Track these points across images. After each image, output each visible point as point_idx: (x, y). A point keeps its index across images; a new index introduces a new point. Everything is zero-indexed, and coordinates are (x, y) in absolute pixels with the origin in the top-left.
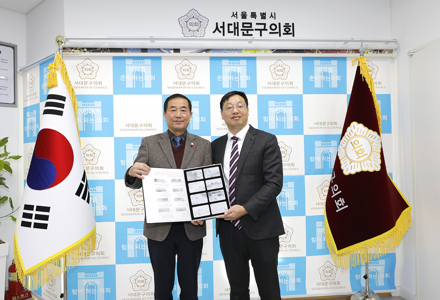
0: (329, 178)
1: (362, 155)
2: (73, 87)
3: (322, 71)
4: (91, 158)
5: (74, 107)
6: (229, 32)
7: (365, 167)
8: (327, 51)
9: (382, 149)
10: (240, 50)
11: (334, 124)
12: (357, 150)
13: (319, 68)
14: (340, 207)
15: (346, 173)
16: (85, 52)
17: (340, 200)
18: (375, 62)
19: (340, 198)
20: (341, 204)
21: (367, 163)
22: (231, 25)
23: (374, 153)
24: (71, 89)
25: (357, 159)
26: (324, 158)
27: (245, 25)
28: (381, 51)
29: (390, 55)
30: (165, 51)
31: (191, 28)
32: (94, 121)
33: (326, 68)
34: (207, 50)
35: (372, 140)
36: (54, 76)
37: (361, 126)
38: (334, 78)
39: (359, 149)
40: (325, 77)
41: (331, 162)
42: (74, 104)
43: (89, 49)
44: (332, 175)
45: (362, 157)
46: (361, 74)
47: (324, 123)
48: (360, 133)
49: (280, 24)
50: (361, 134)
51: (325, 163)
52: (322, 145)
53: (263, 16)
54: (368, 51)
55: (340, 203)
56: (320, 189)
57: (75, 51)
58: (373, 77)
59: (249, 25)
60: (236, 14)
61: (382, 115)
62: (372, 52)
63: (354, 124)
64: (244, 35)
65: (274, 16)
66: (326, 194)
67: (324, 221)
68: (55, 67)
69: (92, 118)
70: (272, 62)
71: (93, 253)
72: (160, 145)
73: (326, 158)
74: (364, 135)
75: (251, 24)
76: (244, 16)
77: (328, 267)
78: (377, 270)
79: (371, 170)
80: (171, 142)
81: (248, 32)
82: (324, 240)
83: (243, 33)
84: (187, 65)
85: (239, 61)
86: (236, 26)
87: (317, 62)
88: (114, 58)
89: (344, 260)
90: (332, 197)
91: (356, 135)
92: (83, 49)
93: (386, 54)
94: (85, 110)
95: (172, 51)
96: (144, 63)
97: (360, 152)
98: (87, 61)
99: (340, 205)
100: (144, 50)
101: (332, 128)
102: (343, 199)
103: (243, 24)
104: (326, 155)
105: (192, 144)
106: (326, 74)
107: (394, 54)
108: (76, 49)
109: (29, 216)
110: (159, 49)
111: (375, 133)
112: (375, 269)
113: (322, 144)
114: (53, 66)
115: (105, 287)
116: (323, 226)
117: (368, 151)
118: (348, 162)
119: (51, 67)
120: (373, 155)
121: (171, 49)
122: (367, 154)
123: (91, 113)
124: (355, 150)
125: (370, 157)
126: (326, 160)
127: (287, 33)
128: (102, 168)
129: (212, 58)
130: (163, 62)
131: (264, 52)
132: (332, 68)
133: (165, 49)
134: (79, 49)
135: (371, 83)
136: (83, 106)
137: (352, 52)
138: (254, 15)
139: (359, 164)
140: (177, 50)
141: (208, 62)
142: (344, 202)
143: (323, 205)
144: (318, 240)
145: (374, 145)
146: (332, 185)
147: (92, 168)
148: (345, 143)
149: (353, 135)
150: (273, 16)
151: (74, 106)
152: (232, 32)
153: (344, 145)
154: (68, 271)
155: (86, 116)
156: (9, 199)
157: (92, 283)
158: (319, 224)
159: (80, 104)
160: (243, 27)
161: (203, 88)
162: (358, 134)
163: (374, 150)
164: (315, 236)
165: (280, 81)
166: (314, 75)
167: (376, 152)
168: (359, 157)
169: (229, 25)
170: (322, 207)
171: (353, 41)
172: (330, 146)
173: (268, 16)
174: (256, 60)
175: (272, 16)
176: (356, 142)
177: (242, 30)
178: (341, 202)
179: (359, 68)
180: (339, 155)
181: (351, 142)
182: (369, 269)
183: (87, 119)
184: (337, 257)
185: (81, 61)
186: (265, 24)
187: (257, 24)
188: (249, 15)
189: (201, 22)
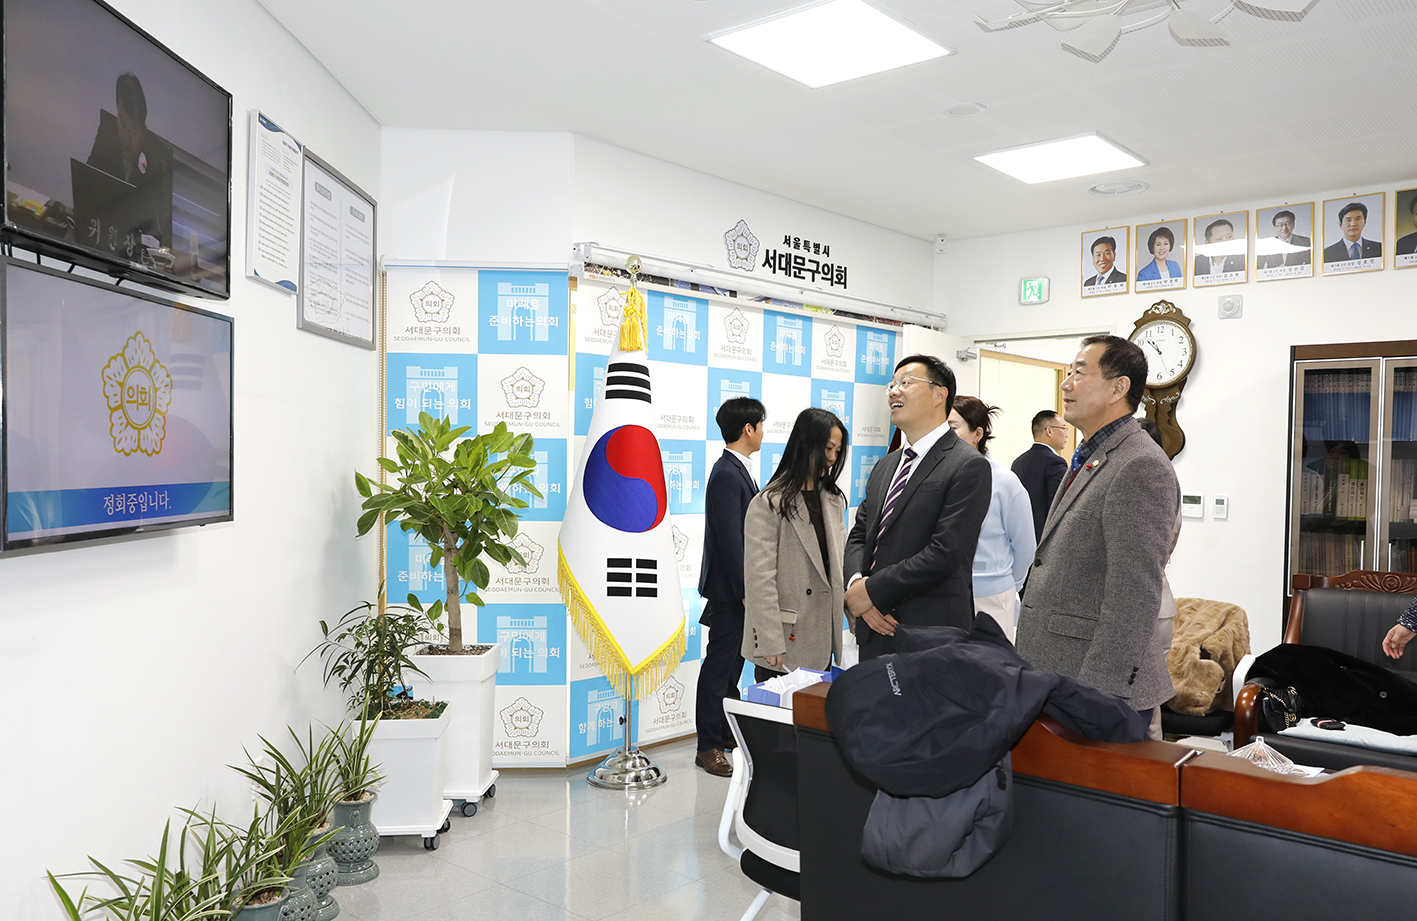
3: (874, 349)
6: (780, 268)
10: (800, 305)
11: (878, 430)
13: (871, 343)
22: (783, 256)
27: (797, 260)
30: (719, 292)
31: (739, 252)
33: (877, 344)
34: (767, 299)
38: (884, 362)
47: (871, 429)
49: (832, 265)
53: (817, 248)
57: (605, 272)
59: (802, 262)
60: (789, 240)
64: (795, 276)
65: (827, 252)
75: (804, 260)
76: (797, 245)
81: (799, 272)
83: (795, 272)
84: (739, 318)
86: (788, 260)
88: (651, 292)
92: (615, 269)
95: (728, 294)
98: (614, 292)
100: (695, 286)
103: (795, 258)
108: (606, 268)
110: (713, 288)
127: (839, 283)
129: (767, 312)
130: (712, 310)
131: (822, 311)
133: (719, 289)
134: (610, 270)
138: (806, 246)
140: (733, 293)
141: (762, 317)
152: (783, 269)
160: (796, 262)
166: (866, 354)
169: (781, 256)
173: (822, 250)
174: (812, 322)
175: (825, 251)
177: (794, 267)
185: (605, 290)
186: (818, 263)
187: (810, 261)
188: (802, 244)
189: (751, 245)
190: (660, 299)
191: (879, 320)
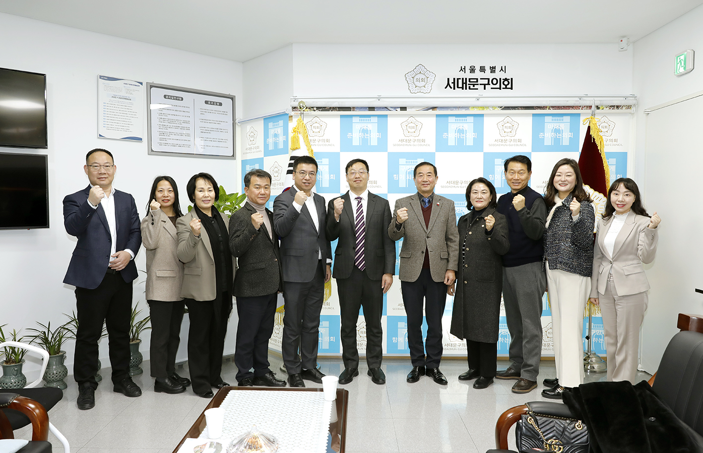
3: (553, 128)
6: (458, 87)
8: (559, 108)
10: (467, 108)
13: (550, 124)
16: (315, 111)
18: (611, 118)
22: (460, 79)
27: (471, 80)
28: (618, 107)
29: (629, 110)
30: (392, 109)
31: (417, 84)
32: (322, 178)
33: (558, 124)
34: (434, 108)
35: (597, 201)
37: (587, 187)
38: (566, 136)
40: (556, 134)
43: (318, 108)
46: (590, 134)
53: (493, 69)
54: (604, 106)
57: (305, 110)
59: (475, 80)
60: (465, 69)
62: (608, 108)
64: (470, 88)
70: (501, 118)
72: (411, 205)
75: (477, 79)
76: (472, 70)
77: (551, 328)
80: (421, 202)
81: (474, 86)
83: (469, 87)
84: (413, 123)
85: (466, 118)
86: (464, 82)
87: (548, 119)
88: (342, 116)
92: (312, 108)
93: (624, 110)
95: (399, 109)
96: (370, 121)
98: (316, 119)
100: (372, 109)
103: (470, 79)
105: (438, 203)
106: (557, 131)
107: (633, 109)
108: (306, 108)
110: (386, 108)
115: (330, 336)
121: (398, 108)
129: (437, 116)
130: (389, 119)
131: (492, 109)
132: (564, 124)
133: (391, 107)
134: (309, 108)
135: (601, 144)
137: (586, 108)
138: (482, 69)
140: (404, 109)
141: (434, 119)
145: (599, 206)
150: (504, 70)
152: (460, 87)
160: (470, 81)
161: (429, 145)
165: (508, 138)
166: (544, 132)
169: (458, 79)
171: (587, 96)
173: (498, 69)
174: (483, 117)
175: (502, 69)
177: (469, 84)
179: (589, 128)
185: (311, 119)
186: (489, 79)
187: (481, 79)
188: (477, 69)
189: (428, 78)
190: (349, 119)
191: (554, 107)
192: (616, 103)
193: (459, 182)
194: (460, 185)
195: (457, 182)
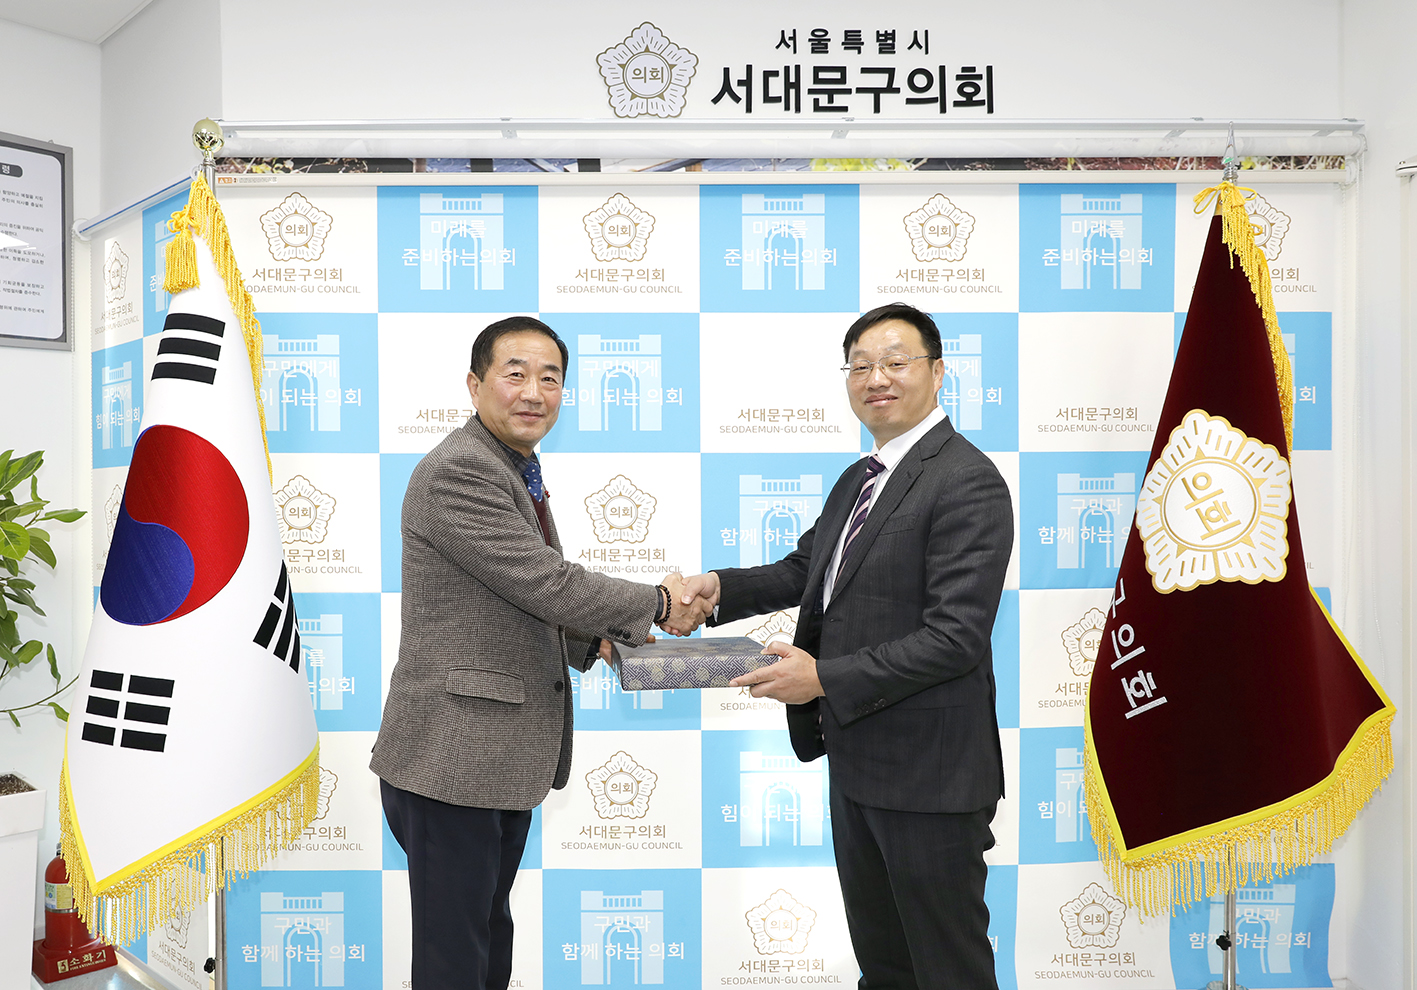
0: (1103, 599)
1: (1221, 524)
2: (250, 289)
3: (1089, 232)
4: (306, 521)
5: (252, 354)
6: (767, 99)
7: (1230, 566)
8: (1106, 163)
9: (1292, 506)
10: (802, 162)
11: (1125, 415)
12: (1203, 508)
13: (1077, 220)
14: (1140, 702)
15: (1163, 585)
16: (287, 171)
17: (1140, 677)
18: (1279, 201)
19: (1140, 673)
20: (1141, 691)
21: (1237, 554)
22: (776, 74)
23: (1262, 518)
24: (241, 296)
25: (1204, 538)
26: (1090, 532)
27: (822, 75)
28: (1300, 161)
29: (1334, 174)
30: (551, 167)
31: (638, 86)
32: (316, 401)
33: (1103, 221)
34: (692, 163)
35: (1257, 473)
36: (189, 253)
37: (1220, 424)
38: (1130, 258)
39: (1209, 503)
40: (1099, 252)
41: (1112, 545)
42: (252, 344)
43: (301, 163)
44: (1114, 589)
45: (1218, 531)
46: (1224, 242)
47: (1092, 412)
48: (1217, 448)
49: (942, 69)
50: (1220, 453)
51: (1093, 550)
52: (1081, 488)
53: (887, 42)
54: (1255, 160)
55: (1139, 687)
56: (1071, 640)
57: (255, 168)
58: (1268, 253)
59: (837, 75)
60: (793, 38)
61: (1299, 386)
62: (1267, 166)
63: (1196, 417)
64: (817, 108)
65: (923, 44)
66: (1093, 654)
67: (1081, 748)
68: (191, 223)
69: (308, 391)
70: (915, 201)
71: (311, 831)
73: (1096, 530)
74: (1230, 457)
75: (842, 70)
76: (820, 43)
77: (1094, 902)
78: (1267, 919)
79: (1252, 578)
81: (831, 100)
82: (1083, 811)
83: (816, 101)
84: (624, 213)
85: (801, 200)
86: (792, 79)
87: (1070, 203)
88: (383, 191)
89: (1147, 884)
90: (1114, 666)
91: (1200, 454)
92: (281, 160)
93: (1320, 173)
94: (286, 365)
95: (574, 168)
96: (480, 208)
97: (1214, 514)
98: (297, 201)
99: (1140, 694)
100: (482, 164)
101: (1119, 428)
102: (1149, 675)
103: (817, 70)
104: (1096, 521)
106: (1102, 243)
107: (1350, 170)
108: (259, 161)
109: (108, 708)
110: (530, 161)
111: (1271, 451)
112: (1261, 917)
113: (1081, 482)
114: (186, 220)
115: (348, 943)
116: (1079, 762)
117: (1241, 510)
118: (1173, 547)
119: (177, 224)
120: (1259, 527)
122: (1238, 523)
123: (307, 375)
124: (1196, 507)
125: (1249, 533)
126: (1096, 538)
127: (969, 102)
128: (339, 555)
129: (706, 190)
130: (545, 203)
131: (885, 168)
132: (1124, 221)
133: (549, 161)
134: (270, 163)
135: (1260, 274)
136: (280, 349)
137: (1195, 164)
138: (853, 40)
139: (1209, 555)
140: (590, 164)
141: (694, 201)
142: (1154, 687)
143: (1083, 692)
144: (1061, 810)
145: (1264, 490)
146: (1112, 624)
147: (309, 553)
148: (1164, 482)
149: (1190, 454)
150: (922, 41)
151: (252, 352)
152: (777, 99)
153: (1159, 491)
154: (229, 890)
155: (291, 383)
156: (45, 649)
157: (305, 928)
158: (1065, 756)
159: (269, 342)
160: (817, 80)
162: (1209, 451)
163: (1264, 509)
164: (1050, 796)
165: (939, 265)
166: (1058, 246)
167: (1273, 516)
168: (1211, 533)
169: (767, 75)
170: (1079, 698)
171: (1199, 125)
172: (1109, 490)
173: (902, 41)
174: (858, 194)
175: (916, 42)
176: (1201, 482)
177: (811, 91)
178: (1144, 684)
179: (1217, 223)
180: (1139, 523)
181: (1183, 480)
182: (1237, 916)
183: (293, 393)
184: (1125, 873)
185: (277, 201)
188: (836, 39)
189: (672, 66)
190: (404, 202)
191: (1091, 162)
192: (1295, 145)
193: (781, 413)
194: (782, 422)
195: (774, 414)
